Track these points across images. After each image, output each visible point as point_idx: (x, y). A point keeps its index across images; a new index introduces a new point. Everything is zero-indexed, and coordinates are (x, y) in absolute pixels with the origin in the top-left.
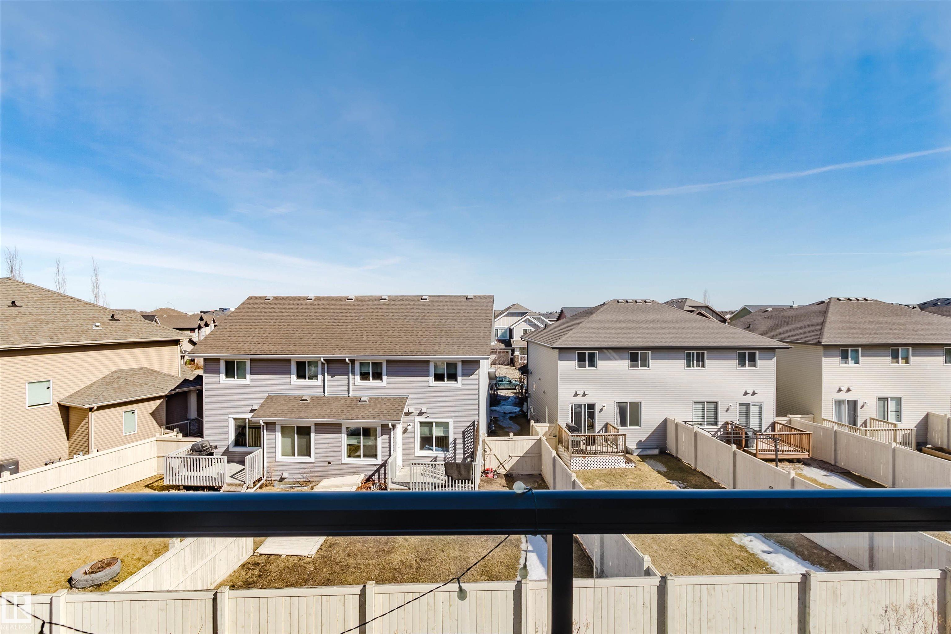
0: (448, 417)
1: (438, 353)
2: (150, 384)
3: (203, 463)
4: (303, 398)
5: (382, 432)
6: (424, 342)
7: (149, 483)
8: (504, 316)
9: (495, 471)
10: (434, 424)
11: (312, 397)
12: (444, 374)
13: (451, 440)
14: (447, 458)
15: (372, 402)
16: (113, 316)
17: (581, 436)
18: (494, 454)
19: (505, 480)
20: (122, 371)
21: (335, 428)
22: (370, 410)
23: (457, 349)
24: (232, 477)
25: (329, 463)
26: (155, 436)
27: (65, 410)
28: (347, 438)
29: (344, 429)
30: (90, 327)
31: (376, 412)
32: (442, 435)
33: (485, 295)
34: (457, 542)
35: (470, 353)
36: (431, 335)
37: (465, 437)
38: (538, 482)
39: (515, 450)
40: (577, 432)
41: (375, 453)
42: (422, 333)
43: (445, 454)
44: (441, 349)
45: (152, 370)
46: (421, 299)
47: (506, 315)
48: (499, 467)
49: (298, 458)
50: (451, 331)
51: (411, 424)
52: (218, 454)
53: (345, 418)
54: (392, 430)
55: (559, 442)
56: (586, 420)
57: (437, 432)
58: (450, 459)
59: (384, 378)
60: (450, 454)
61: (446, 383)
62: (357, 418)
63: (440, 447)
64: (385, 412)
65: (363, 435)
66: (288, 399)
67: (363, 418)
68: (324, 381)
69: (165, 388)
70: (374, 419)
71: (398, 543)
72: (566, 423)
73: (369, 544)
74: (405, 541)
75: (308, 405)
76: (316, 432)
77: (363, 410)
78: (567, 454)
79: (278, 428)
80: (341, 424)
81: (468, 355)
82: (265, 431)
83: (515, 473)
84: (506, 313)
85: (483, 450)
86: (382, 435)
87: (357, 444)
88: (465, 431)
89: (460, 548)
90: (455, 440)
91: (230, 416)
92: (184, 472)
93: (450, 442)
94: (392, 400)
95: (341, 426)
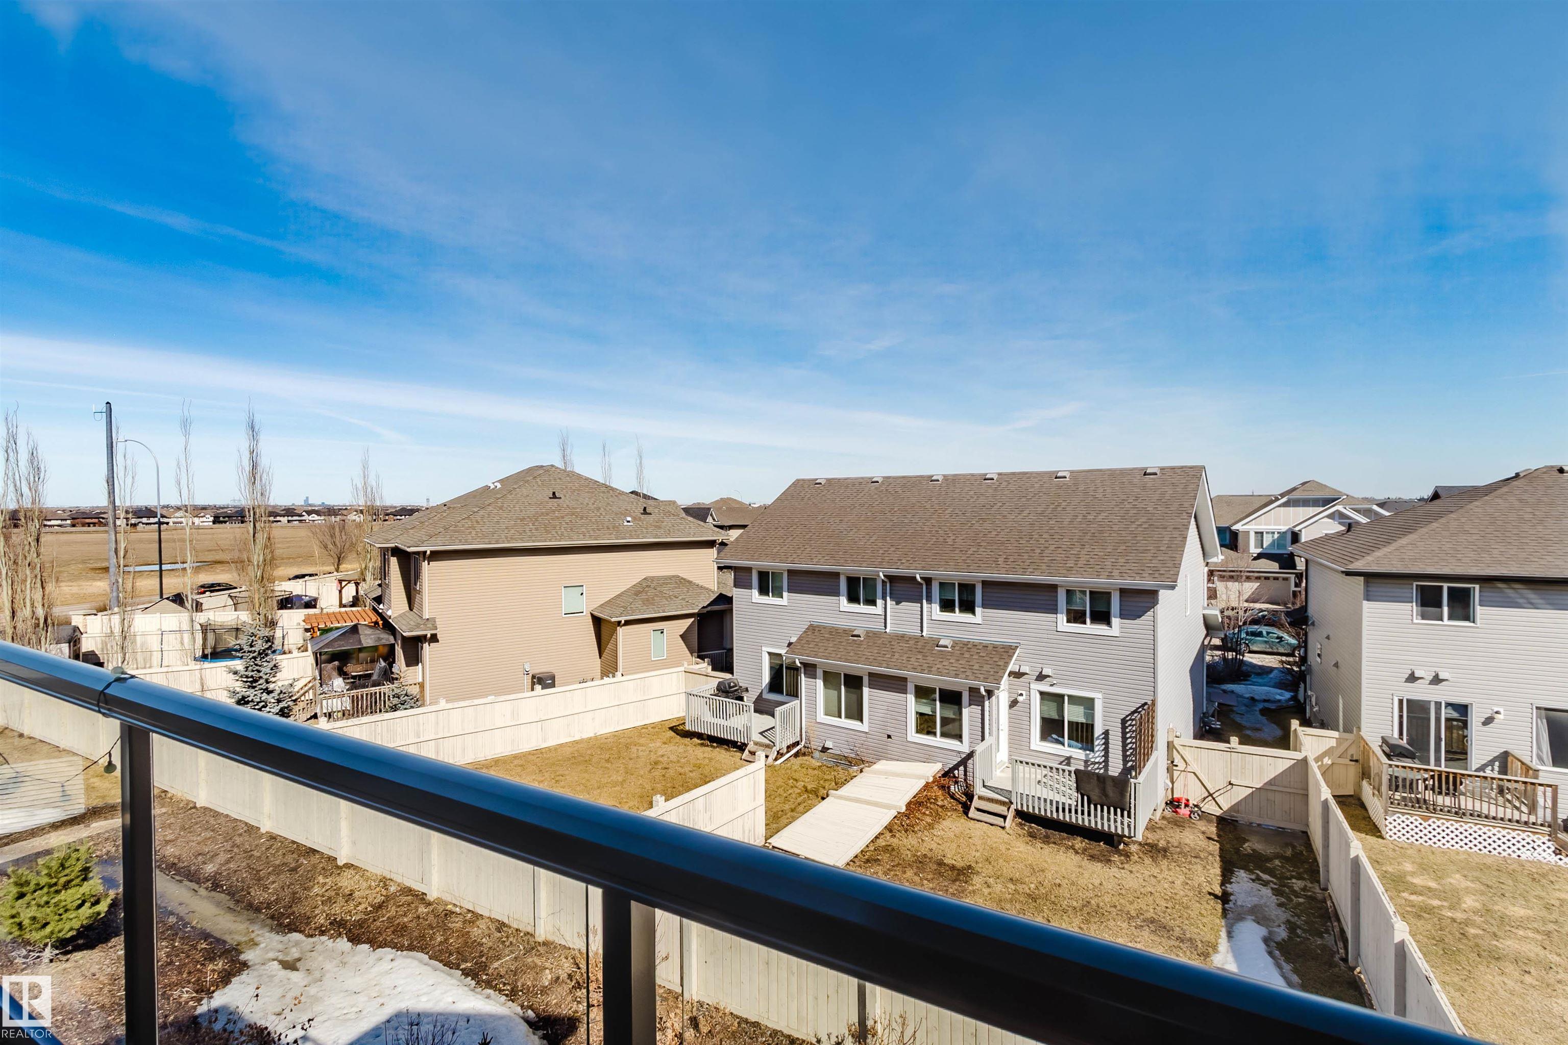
0: (1093, 689)
1: (1073, 572)
2: (680, 598)
3: (731, 709)
4: (855, 633)
5: (970, 700)
6: (1049, 552)
7: (674, 724)
8: (1279, 506)
9: (1196, 806)
10: (1066, 698)
11: (868, 632)
12: (1085, 611)
13: (1098, 731)
14: (1092, 764)
15: (956, 648)
16: (645, 509)
17: (1422, 772)
18: (1194, 773)
19: (1217, 827)
20: (652, 579)
21: (896, 684)
22: (951, 661)
23: (1110, 567)
24: (761, 733)
25: (889, 737)
26: (683, 665)
27: (597, 621)
28: (916, 701)
29: (911, 687)
30: (621, 522)
31: (961, 666)
32: (1082, 720)
33: (1186, 467)
34: (1078, 914)
35: (1135, 575)
36: (1064, 540)
37: (1127, 730)
38: (1294, 847)
39: (1242, 773)
40: (1410, 760)
41: (958, 733)
42: (1048, 537)
43: (1087, 755)
44: (1079, 566)
45: (684, 579)
46: (1056, 478)
47: (1285, 505)
48: (1205, 799)
49: (845, 722)
50: (1105, 535)
51: (1024, 693)
52: (749, 699)
53: (911, 670)
54: (986, 698)
55: (1363, 774)
56: (1443, 736)
57: (1072, 714)
58: (1097, 765)
59: (978, 610)
60: (1097, 756)
61: (1089, 628)
62: (930, 672)
63: (1077, 741)
64: (976, 667)
65: (941, 701)
66: (836, 633)
67: (939, 673)
68: (885, 608)
69: (697, 604)
70: (956, 676)
71: (973, 885)
72: (1383, 738)
73: (925, 874)
74: (985, 886)
75: (860, 644)
76: (871, 686)
77: (941, 660)
78: (1378, 803)
79: (819, 672)
80: (906, 678)
81: (1133, 578)
82: (803, 675)
83: (1242, 818)
84: (1284, 500)
85: (1169, 762)
86: (970, 705)
87: (931, 713)
88: (1128, 719)
89: (1082, 926)
90: (1106, 733)
91: (764, 649)
92: (708, 717)
93: (1096, 735)
94: (990, 648)
95: (906, 682)
